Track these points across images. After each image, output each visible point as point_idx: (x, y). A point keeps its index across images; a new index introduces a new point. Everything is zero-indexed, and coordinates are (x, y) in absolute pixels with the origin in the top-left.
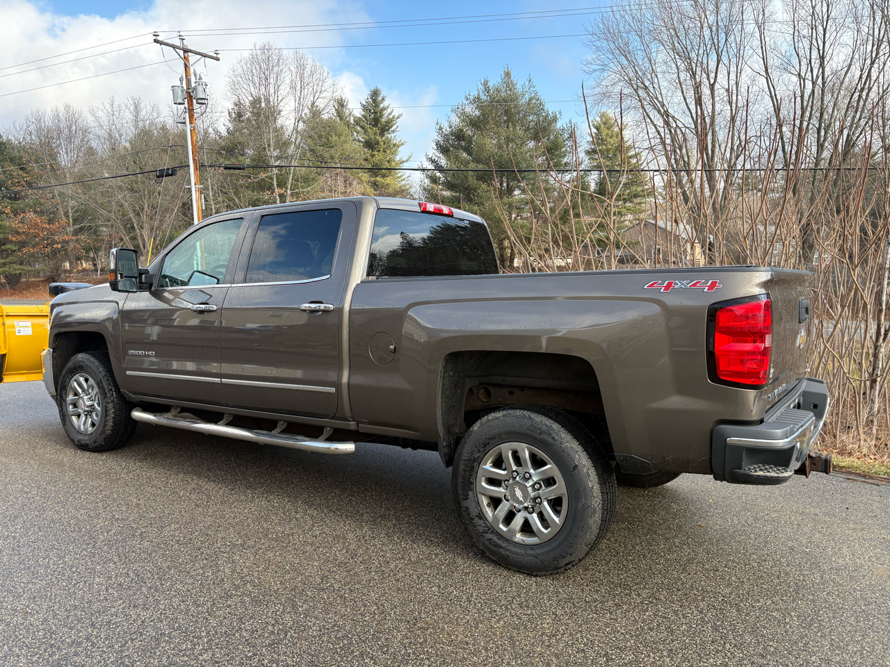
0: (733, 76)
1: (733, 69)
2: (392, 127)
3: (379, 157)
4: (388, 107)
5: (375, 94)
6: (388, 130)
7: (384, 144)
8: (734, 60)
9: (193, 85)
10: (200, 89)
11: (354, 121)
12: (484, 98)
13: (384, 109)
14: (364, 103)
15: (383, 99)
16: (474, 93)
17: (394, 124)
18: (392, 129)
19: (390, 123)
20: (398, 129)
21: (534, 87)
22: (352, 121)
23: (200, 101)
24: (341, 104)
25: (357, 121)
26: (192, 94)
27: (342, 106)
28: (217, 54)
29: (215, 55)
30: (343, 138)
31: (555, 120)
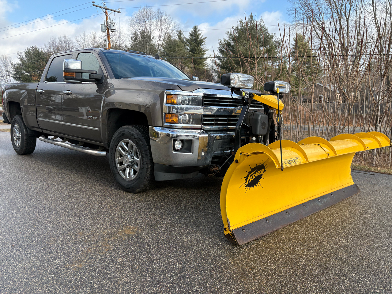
0: (358, 14)
1: (358, 11)
2: (202, 43)
3: (196, 56)
4: (201, 34)
5: (195, 28)
6: (201, 44)
7: (199, 50)
8: (359, 7)
9: (109, 24)
10: (112, 25)
11: (186, 40)
12: (240, 27)
13: (199, 35)
14: (191, 32)
15: (199, 30)
16: (236, 26)
17: (204, 42)
18: (203, 44)
19: (202, 41)
20: (205, 44)
21: (263, 22)
22: (185, 41)
23: (112, 31)
24: (180, 33)
25: (187, 40)
26: (109, 28)
27: (181, 34)
28: (119, 10)
29: (119, 11)
30: (180, 48)
31: (272, 37)
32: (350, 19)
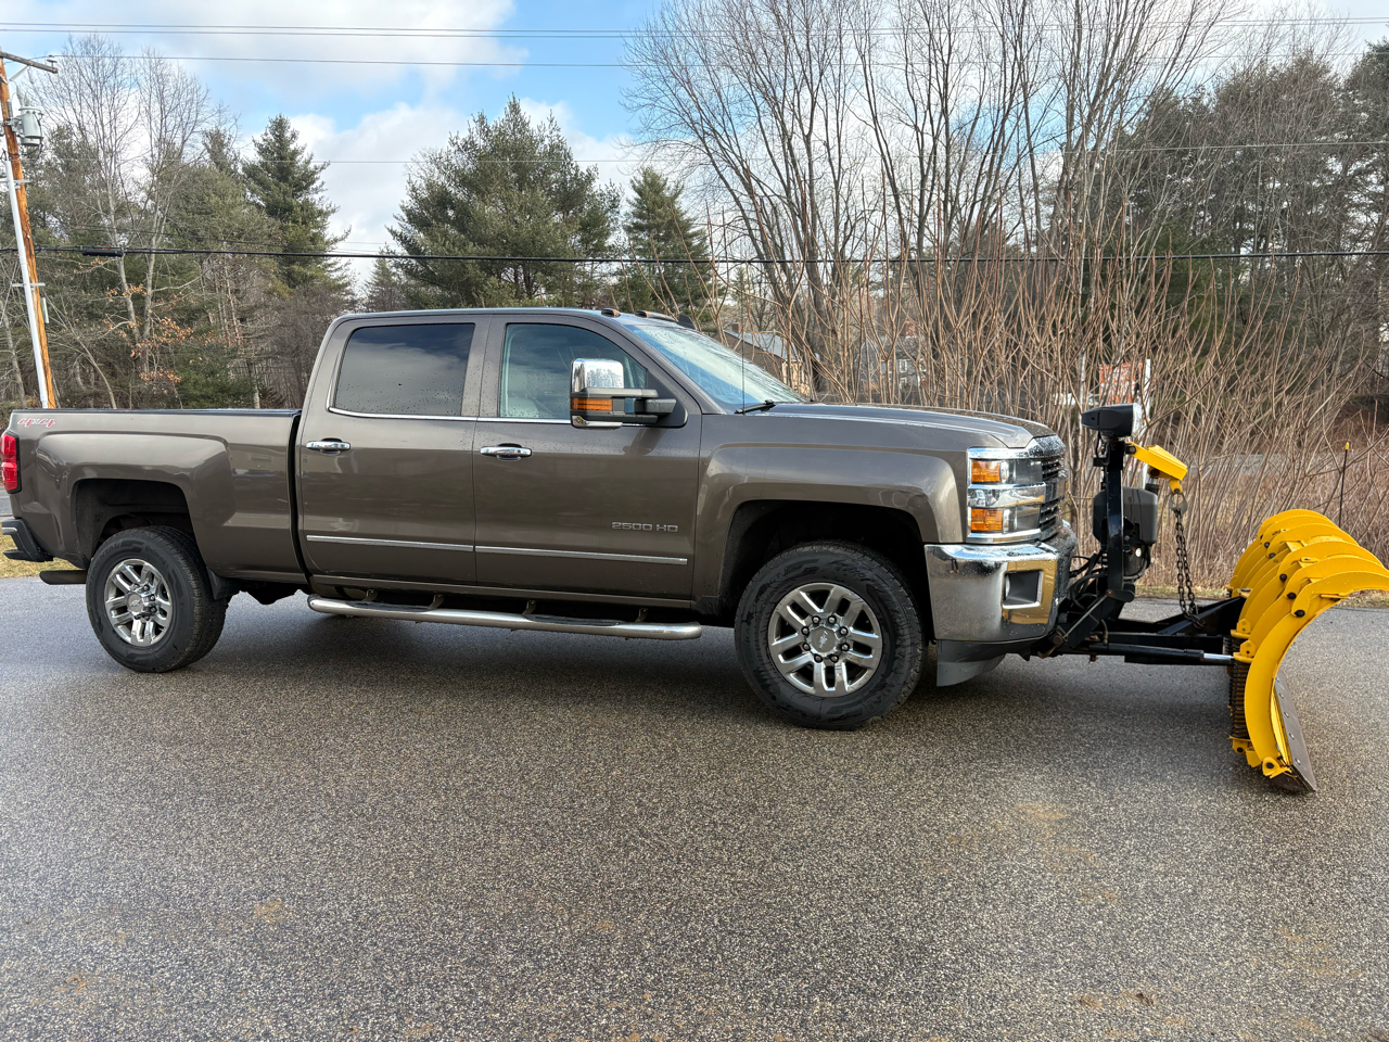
1: (832, 115)
2: (313, 182)
3: (293, 232)
4: (303, 149)
5: (279, 126)
6: (306, 188)
7: (302, 209)
8: (832, 101)
9: (16, 113)
10: (31, 121)
11: (244, 169)
12: (480, 142)
13: (295, 153)
14: (261, 142)
15: (294, 136)
16: (464, 135)
17: (317, 179)
18: (314, 186)
19: (308, 179)
20: (324, 187)
21: (558, 130)
22: (240, 171)
23: (27, 141)
24: (217, 142)
25: (252, 172)
26: (14, 129)
27: (222, 145)
28: (52, 62)
29: (50, 64)
30: (229, 200)
31: (590, 179)
32: (813, 137)
